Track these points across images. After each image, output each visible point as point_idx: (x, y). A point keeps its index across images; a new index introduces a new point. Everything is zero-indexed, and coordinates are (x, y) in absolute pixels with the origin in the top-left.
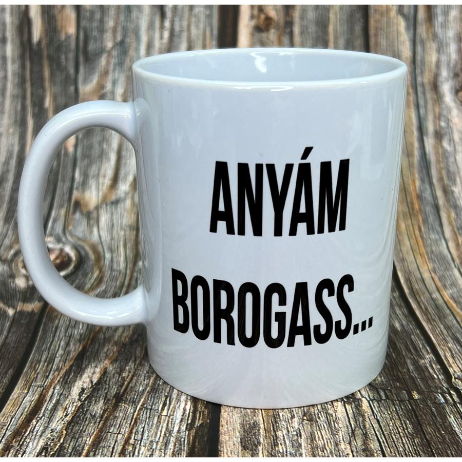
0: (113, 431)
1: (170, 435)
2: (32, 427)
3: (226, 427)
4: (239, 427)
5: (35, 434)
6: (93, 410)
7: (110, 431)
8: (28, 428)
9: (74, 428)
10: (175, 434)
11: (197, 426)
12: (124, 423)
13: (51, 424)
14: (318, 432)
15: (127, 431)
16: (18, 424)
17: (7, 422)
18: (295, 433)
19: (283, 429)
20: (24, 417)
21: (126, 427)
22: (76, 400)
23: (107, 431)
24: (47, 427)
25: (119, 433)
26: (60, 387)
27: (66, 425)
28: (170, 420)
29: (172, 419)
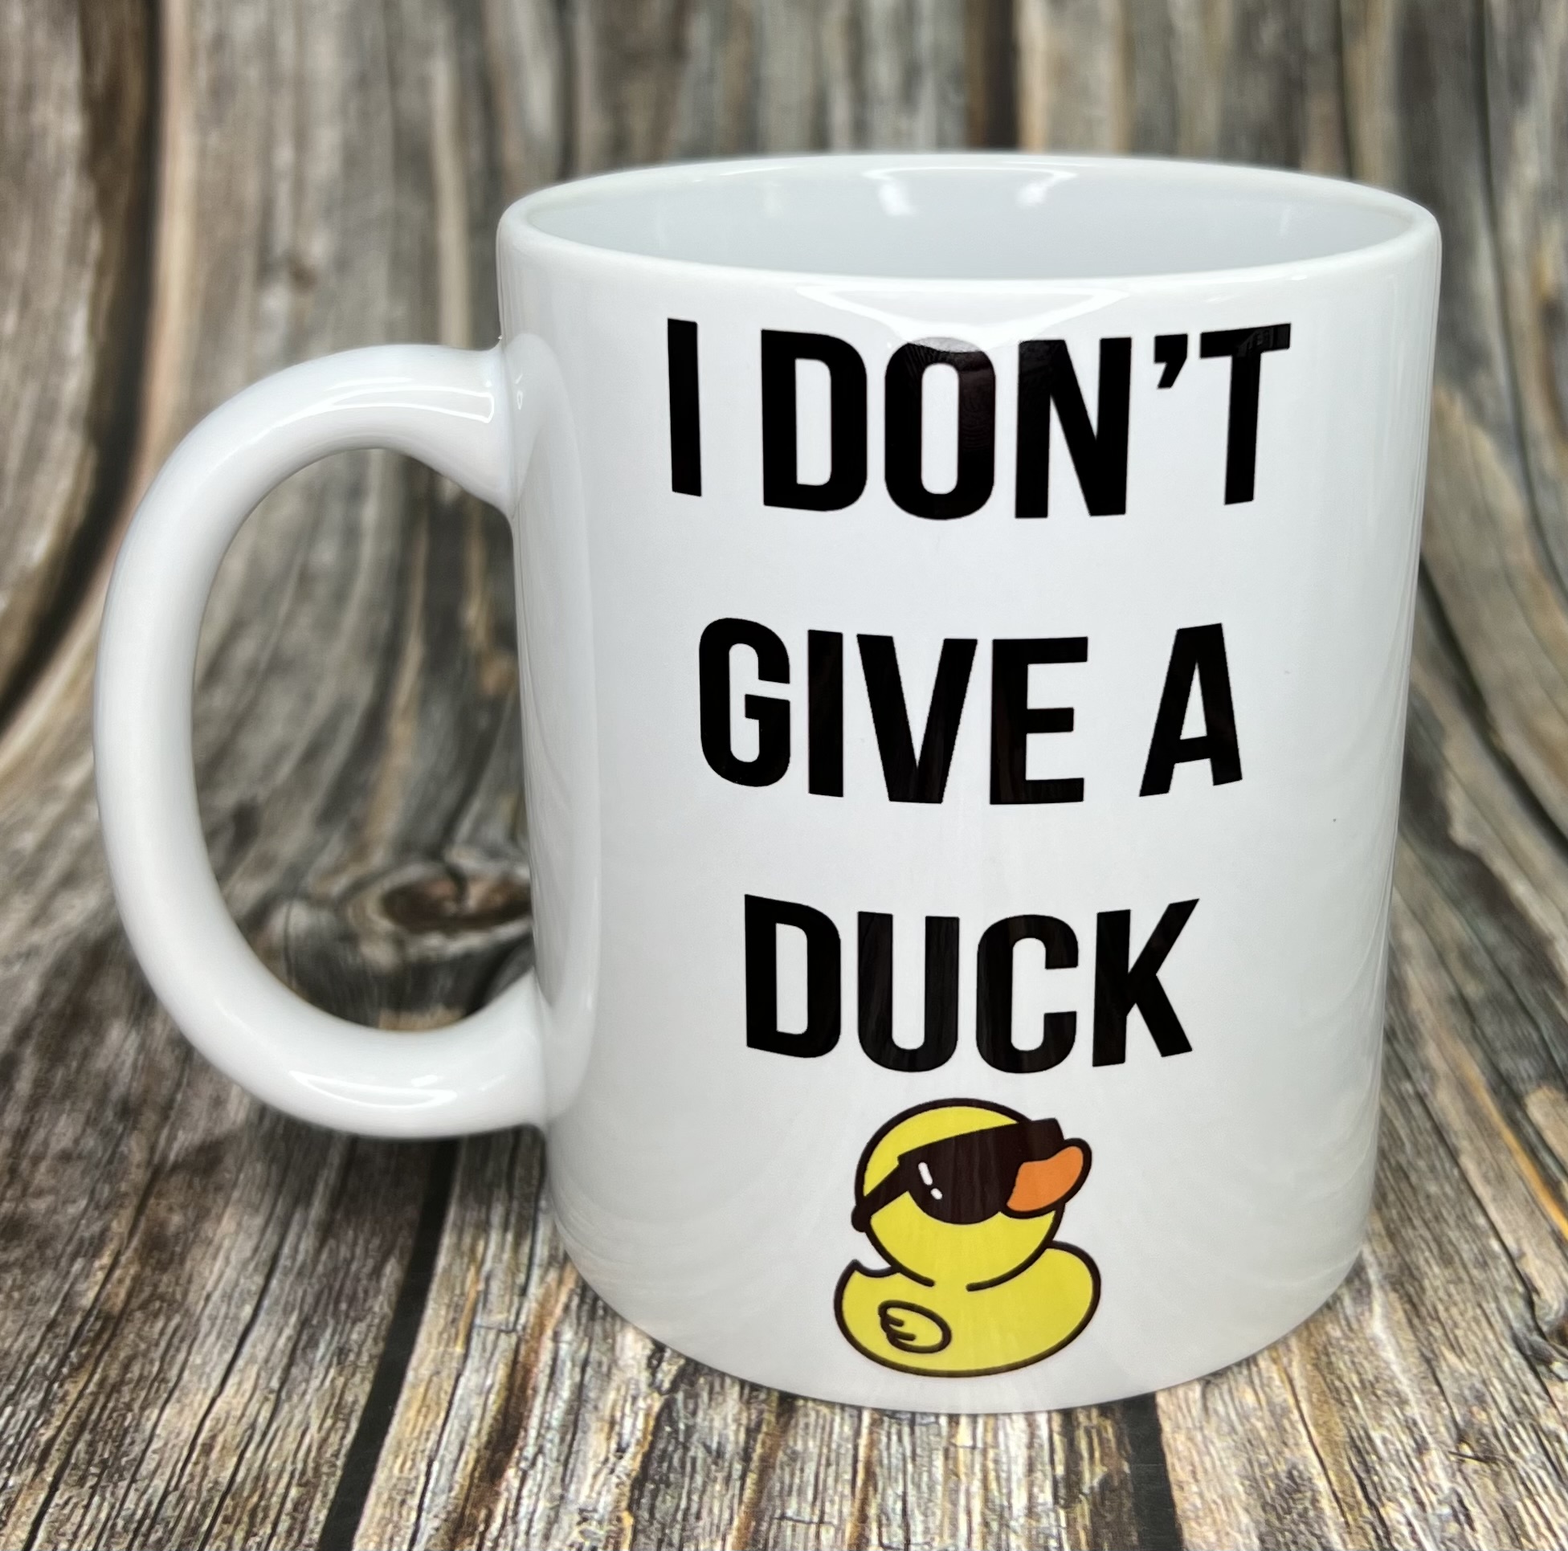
0: (799, 1512)
1: (1004, 1524)
2: (508, 1500)
3: (1195, 1488)
4: (1241, 1489)
5: (523, 1526)
6: (711, 1428)
7: (790, 1513)
8: (496, 1501)
9: (658, 1503)
10: (1022, 1520)
11: (1092, 1488)
12: (830, 1481)
13: (573, 1488)
14: (1528, 1503)
15: (846, 1510)
16: (457, 1487)
17: (417, 1478)
18: (1446, 1510)
19: (1399, 1495)
20: (473, 1456)
21: (842, 1496)
22: (644, 1387)
23: (778, 1513)
24: (562, 1497)
25: (821, 1521)
26: (576, 1333)
27: (627, 1489)
28: (991, 1465)
29: (996, 1462)
